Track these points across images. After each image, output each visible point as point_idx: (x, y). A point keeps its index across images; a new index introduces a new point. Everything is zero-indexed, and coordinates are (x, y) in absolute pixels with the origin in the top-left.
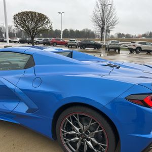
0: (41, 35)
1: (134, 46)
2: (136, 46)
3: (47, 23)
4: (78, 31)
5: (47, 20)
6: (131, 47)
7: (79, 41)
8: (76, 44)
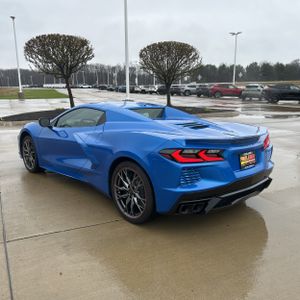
0: (200, 77)
3: (194, 59)
4: (282, 65)
5: (193, 54)
7: (266, 87)
8: (260, 93)
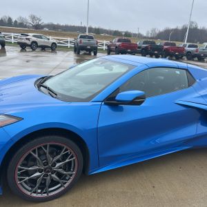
1: (28, 39)
2: (31, 40)
6: (23, 41)
